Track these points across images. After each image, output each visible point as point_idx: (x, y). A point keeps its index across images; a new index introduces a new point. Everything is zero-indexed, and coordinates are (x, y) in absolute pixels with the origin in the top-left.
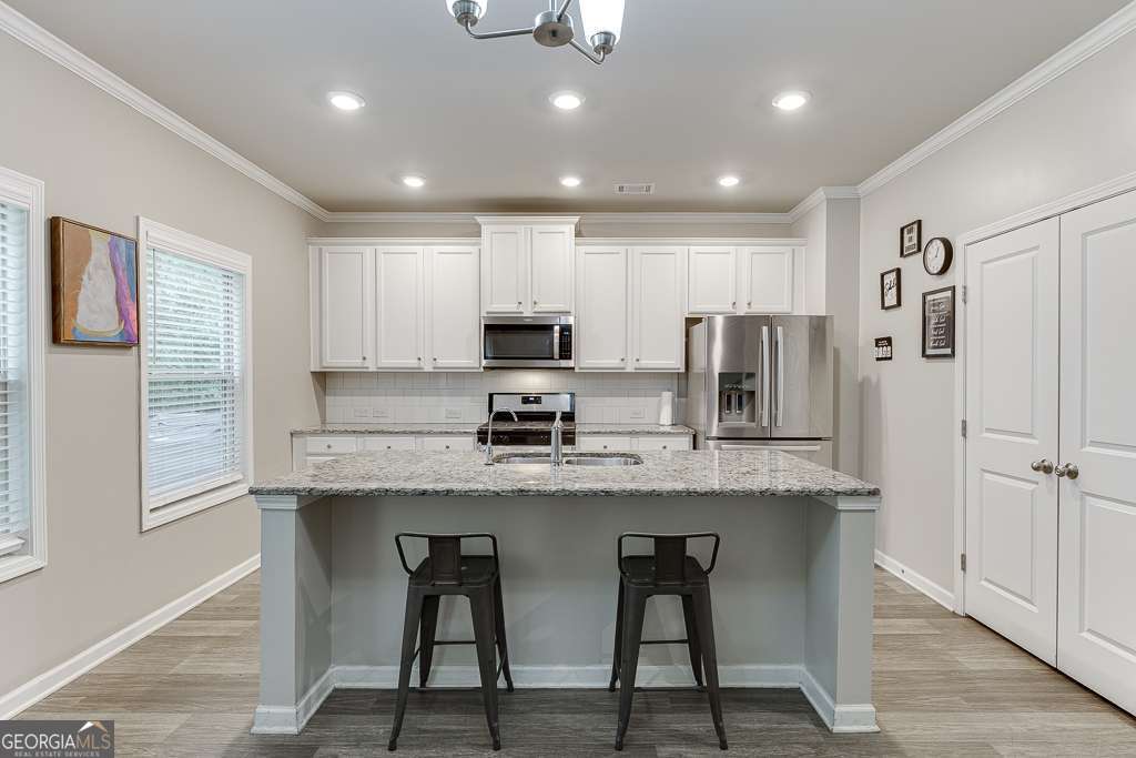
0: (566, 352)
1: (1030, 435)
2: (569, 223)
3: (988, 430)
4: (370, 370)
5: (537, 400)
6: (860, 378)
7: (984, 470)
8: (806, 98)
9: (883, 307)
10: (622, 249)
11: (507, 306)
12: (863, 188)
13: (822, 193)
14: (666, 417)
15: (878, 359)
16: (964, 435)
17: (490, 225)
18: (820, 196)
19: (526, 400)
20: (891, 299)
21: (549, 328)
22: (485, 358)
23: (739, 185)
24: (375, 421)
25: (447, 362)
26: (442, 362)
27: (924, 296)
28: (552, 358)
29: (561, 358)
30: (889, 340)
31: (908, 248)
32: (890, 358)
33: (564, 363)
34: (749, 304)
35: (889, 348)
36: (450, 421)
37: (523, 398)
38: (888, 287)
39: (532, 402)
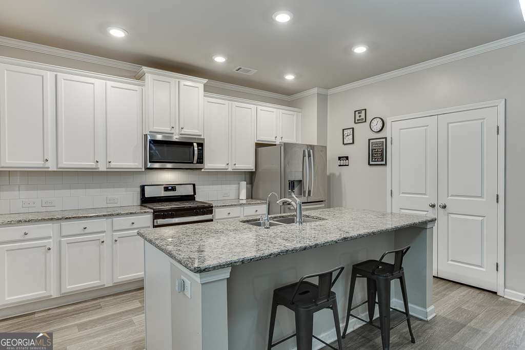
0: (201, 160)
1: (425, 194)
2: (200, 82)
3: (403, 193)
4: (50, 170)
5: (174, 189)
6: (328, 173)
7: (401, 209)
8: (367, 48)
9: (343, 144)
10: (226, 102)
11: (163, 129)
12: (331, 91)
13: (317, 90)
14: (243, 195)
15: (339, 166)
16: (391, 196)
17: (150, 74)
18: (315, 91)
19: (166, 189)
20: (348, 140)
21: (191, 144)
22: (150, 162)
23: (294, 79)
24: (44, 210)
25: (117, 164)
26: (113, 164)
27: (369, 140)
28: (192, 163)
29: (197, 163)
30: (347, 158)
31: (358, 120)
32: (348, 165)
33: (199, 166)
34: (282, 138)
35: (347, 161)
36: (110, 205)
37: (165, 188)
38: (346, 135)
39: (170, 190)
